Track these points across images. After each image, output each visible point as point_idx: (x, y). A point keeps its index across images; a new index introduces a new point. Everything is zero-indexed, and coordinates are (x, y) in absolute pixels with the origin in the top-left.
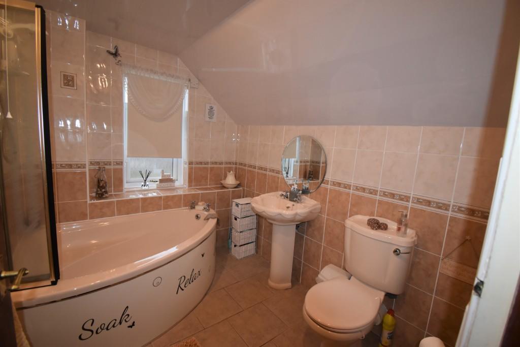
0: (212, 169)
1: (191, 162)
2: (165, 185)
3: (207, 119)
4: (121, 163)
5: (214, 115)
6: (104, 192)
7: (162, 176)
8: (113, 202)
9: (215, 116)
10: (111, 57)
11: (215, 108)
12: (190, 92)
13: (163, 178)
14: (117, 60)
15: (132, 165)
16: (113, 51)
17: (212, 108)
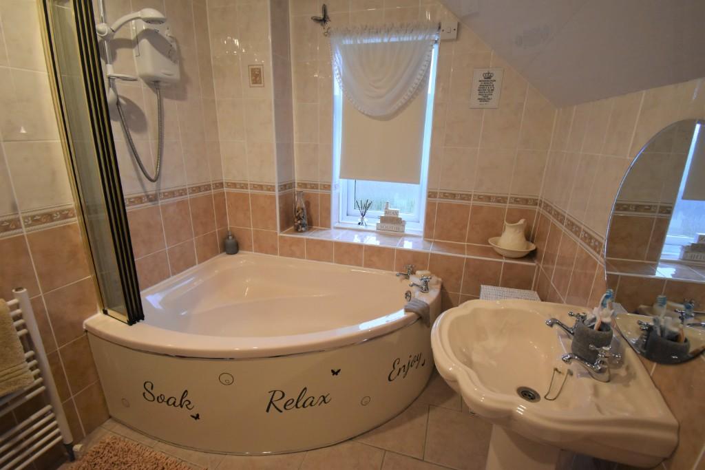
0: (477, 210)
1: (433, 193)
2: (389, 226)
3: (476, 103)
4: (328, 187)
5: (494, 93)
6: (300, 224)
7: (386, 213)
8: (302, 239)
9: (495, 95)
10: (319, 26)
11: (497, 76)
12: (440, 49)
13: (387, 215)
14: (326, 28)
15: (343, 191)
16: (321, 15)
17: (488, 77)
